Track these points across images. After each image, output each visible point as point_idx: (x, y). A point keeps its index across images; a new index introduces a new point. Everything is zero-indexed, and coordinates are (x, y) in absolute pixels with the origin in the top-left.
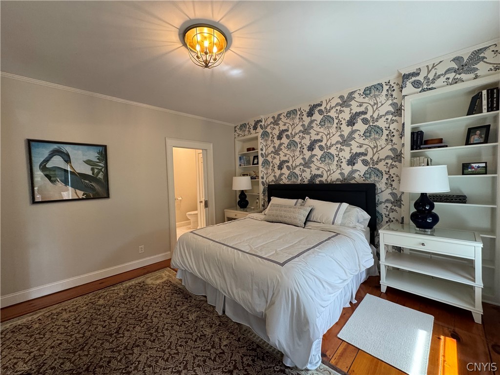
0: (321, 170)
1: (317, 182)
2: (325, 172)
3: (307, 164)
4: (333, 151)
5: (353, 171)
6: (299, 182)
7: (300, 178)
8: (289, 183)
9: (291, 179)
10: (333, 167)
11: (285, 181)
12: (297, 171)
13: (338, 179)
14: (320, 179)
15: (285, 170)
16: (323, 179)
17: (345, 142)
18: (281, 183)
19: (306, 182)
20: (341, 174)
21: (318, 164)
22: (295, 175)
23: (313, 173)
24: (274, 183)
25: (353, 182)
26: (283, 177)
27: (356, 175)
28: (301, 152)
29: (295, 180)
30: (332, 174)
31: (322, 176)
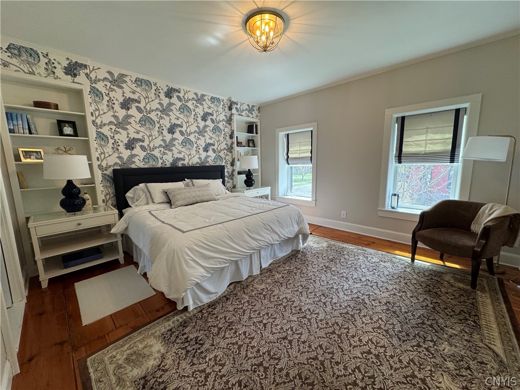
0: (183, 154)
1: (180, 165)
2: (186, 156)
3: (168, 146)
4: (192, 137)
5: (208, 157)
6: (159, 165)
7: (160, 161)
8: (146, 166)
9: (149, 162)
10: (193, 152)
11: (138, 163)
12: (156, 153)
13: (197, 163)
14: (182, 162)
15: (137, 150)
16: (186, 162)
17: (201, 132)
18: (133, 166)
19: (168, 165)
20: (200, 158)
21: (180, 148)
22: (155, 158)
23: (176, 156)
24: (119, 168)
25: (207, 164)
26: (136, 159)
27: (209, 160)
28: (161, 133)
29: (154, 163)
30: (193, 158)
31: (184, 160)
